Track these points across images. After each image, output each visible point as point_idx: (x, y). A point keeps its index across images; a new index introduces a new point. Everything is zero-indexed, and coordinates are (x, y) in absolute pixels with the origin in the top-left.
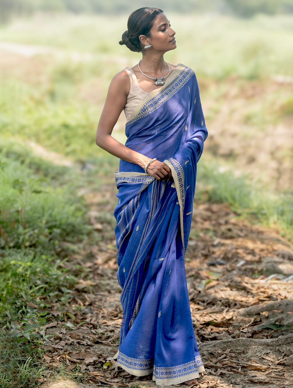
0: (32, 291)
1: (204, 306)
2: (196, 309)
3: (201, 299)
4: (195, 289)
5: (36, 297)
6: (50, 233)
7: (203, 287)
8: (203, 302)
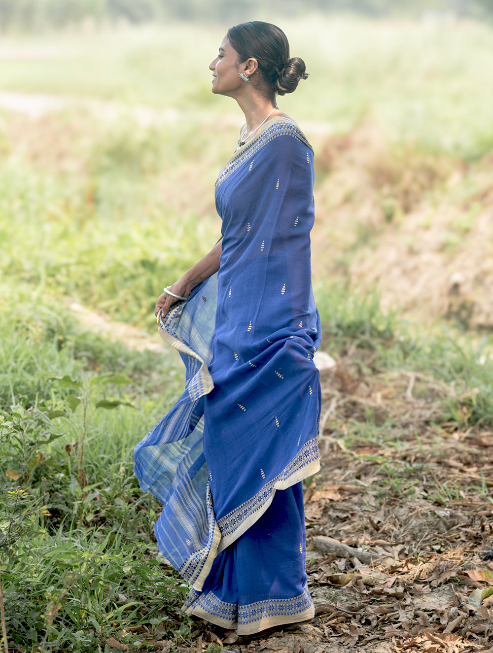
0: (111, 614)
1: (482, 643)
2: (466, 648)
3: (475, 628)
4: (460, 608)
5: (121, 626)
6: (136, 496)
7: (478, 603)
8: (482, 634)
